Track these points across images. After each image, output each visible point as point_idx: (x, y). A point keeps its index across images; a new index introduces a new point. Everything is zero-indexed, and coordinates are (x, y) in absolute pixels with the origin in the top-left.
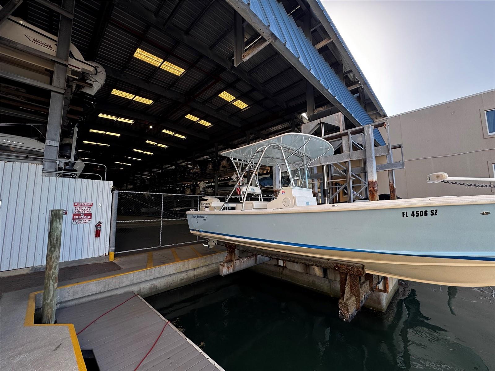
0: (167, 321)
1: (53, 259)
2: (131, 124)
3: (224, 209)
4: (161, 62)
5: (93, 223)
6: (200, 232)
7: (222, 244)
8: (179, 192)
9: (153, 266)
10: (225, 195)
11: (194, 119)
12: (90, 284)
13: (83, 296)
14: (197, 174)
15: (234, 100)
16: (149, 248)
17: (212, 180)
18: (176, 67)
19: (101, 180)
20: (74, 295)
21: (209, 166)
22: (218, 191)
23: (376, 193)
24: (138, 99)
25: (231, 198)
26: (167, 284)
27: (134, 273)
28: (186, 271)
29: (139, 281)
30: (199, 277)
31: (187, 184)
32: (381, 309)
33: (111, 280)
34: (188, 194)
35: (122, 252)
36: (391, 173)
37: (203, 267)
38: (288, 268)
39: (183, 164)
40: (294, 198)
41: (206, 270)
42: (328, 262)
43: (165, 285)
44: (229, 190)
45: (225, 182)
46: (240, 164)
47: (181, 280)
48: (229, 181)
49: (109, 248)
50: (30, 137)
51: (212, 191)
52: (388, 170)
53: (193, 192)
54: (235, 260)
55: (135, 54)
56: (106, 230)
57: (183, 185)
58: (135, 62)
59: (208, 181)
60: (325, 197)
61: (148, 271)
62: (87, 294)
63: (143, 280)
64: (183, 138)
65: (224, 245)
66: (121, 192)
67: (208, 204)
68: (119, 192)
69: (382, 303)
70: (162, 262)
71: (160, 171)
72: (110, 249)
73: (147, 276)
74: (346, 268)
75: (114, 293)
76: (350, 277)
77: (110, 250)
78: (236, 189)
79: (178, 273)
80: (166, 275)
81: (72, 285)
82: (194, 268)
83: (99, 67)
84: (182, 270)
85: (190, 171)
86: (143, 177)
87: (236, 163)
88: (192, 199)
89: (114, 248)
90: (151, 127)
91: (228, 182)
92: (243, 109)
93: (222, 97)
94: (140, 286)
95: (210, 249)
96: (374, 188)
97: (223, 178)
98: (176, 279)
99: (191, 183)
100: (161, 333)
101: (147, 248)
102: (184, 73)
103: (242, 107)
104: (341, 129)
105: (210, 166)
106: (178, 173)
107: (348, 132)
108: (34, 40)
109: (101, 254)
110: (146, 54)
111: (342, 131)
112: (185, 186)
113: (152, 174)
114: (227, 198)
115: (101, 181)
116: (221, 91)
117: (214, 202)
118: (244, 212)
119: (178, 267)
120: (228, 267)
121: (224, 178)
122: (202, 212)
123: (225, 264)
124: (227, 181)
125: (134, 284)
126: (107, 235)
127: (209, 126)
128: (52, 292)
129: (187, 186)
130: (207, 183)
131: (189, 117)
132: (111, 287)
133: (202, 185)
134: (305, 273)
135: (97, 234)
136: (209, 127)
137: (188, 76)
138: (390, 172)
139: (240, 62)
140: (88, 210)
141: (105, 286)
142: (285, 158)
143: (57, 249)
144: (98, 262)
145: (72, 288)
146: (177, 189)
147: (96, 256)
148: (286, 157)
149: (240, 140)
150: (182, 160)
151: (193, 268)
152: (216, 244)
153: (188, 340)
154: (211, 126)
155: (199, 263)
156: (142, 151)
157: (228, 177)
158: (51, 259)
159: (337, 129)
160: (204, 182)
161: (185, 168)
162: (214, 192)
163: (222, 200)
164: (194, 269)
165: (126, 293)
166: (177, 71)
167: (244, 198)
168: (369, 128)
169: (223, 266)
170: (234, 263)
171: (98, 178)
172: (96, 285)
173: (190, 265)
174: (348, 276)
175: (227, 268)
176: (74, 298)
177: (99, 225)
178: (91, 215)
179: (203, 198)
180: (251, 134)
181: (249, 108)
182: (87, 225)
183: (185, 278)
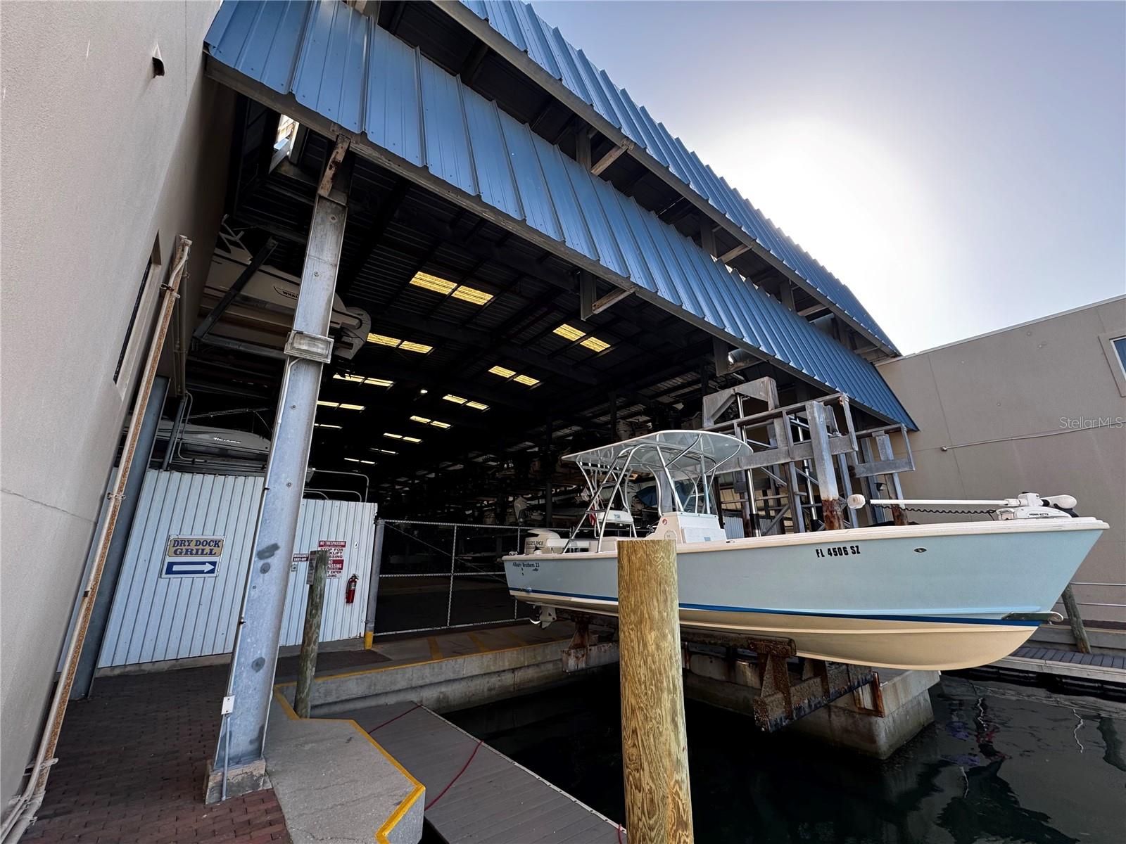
0: (479, 741)
1: (313, 628)
2: (386, 387)
3: (568, 551)
4: (453, 287)
5: (344, 577)
6: (527, 591)
7: (566, 616)
8: (472, 520)
9: (443, 658)
10: (568, 525)
11: (506, 373)
12: (350, 679)
13: (338, 700)
14: (508, 481)
15: (581, 338)
16: (428, 629)
17: (540, 494)
18: (478, 293)
19: (359, 501)
20: (326, 696)
21: (535, 465)
22: (554, 517)
23: (837, 521)
24: (408, 346)
25: (581, 531)
26: (466, 695)
27: (414, 666)
28: (498, 672)
29: (421, 682)
30: (522, 687)
31: (485, 502)
32: (877, 753)
33: (379, 677)
34: (489, 524)
35: (385, 634)
36: (891, 479)
37: (529, 666)
38: (695, 672)
39: (480, 459)
40: (682, 530)
41: (536, 675)
42: (738, 638)
43: (462, 697)
44: (576, 514)
45: (567, 496)
46: (594, 472)
47: (490, 690)
48: (574, 495)
49: (366, 624)
50: (250, 431)
51: (539, 518)
52: (885, 475)
53: (501, 518)
54: (591, 646)
55: (413, 279)
56: (363, 591)
57: (479, 505)
58: (412, 292)
59: (530, 496)
60: (755, 529)
61: (435, 665)
62: (344, 698)
63: (428, 681)
64: (483, 409)
65: (569, 617)
66: (389, 522)
67: (538, 543)
68: (386, 522)
69: (877, 739)
70: (457, 652)
71: (433, 475)
72: (368, 625)
73: (433, 675)
74: (766, 646)
75: (382, 701)
76: (773, 661)
77: (368, 628)
78: (588, 516)
79: (485, 674)
80: (465, 676)
81: (325, 679)
82: (513, 667)
83: (362, 315)
84: (493, 669)
85: (494, 474)
86: (397, 487)
87: (588, 472)
88: (498, 535)
89: (373, 625)
90: (424, 392)
91: (573, 498)
92: (601, 352)
93: (559, 333)
94: (421, 694)
95: (543, 629)
96: (831, 512)
97: (563, 489)
98: (482, 688)
99: (496, 500)
100: (473, 753)
101: (427, 629)
102: (492, 300)
103: (598, 349)
104: (771, 404)
105: (537, 463)
106: (470, 479)
107: (781, 412)
108: (285, 293)
109: (353, 635)
110: (429, 277)
111: (771, 411)
112: (481, 506)
113: (416, 481)
114: (572, 533)
115: (361, 504)
116: (558, 325)
117: (551, 540)
118: (601, 554)
119: (485, 664)
120: (577, 658)
121: (566, 489)
122: (530, 557)
123: (572, 651)
124: (572, 495)
125: (413, 688)
126: (364, 599)
127: (533, 385)
128: (309, 681)
129: (486, 506)
130: (528, 499)
131: (497, 370)
132: (379, 689)
133: (519, 505)
134: (728, 682)
135: (350, 597)
136: (535, 387)
137: (497, 304)
138: (889, 478)
139: (590, 314)
140: (339, 554)
141: (369, 687)
142: (664, 465)
143: (319, 612)
144: (348, 649)
145: (324, 683)
146: (467, 513)
147: (345, 637)
148: (666, 463)
149: (597, 408)
150: (477, 452)
151: (511, 667)
152: (554, 619)
153: (516, 764)
154: (538, 385)
155: (522, 659)
156: (399, 437)
157: (574, 486)
158: (311, 627)
159: (763, 405)
160: (522, 497)
161: (484, 467)
162: (544, 519)
163: (564, 535)
164: (512, 669)
165: (399, 704)
166: (479, 297)
167: (601, 528)
168: (812, 407)
169: (569, 655)
170: (587, 650)
171: (355, 499)
172: (357, 683)
173: (506, 660)
174: (769, 659)
175: (575, 659)
176: (327, 702)
177: (353, 581)
178: (341, 562)
179: (529, 531)
180: (618, 396)
181: (611, 349)
182: (335, 580)
183: (497, 686)
